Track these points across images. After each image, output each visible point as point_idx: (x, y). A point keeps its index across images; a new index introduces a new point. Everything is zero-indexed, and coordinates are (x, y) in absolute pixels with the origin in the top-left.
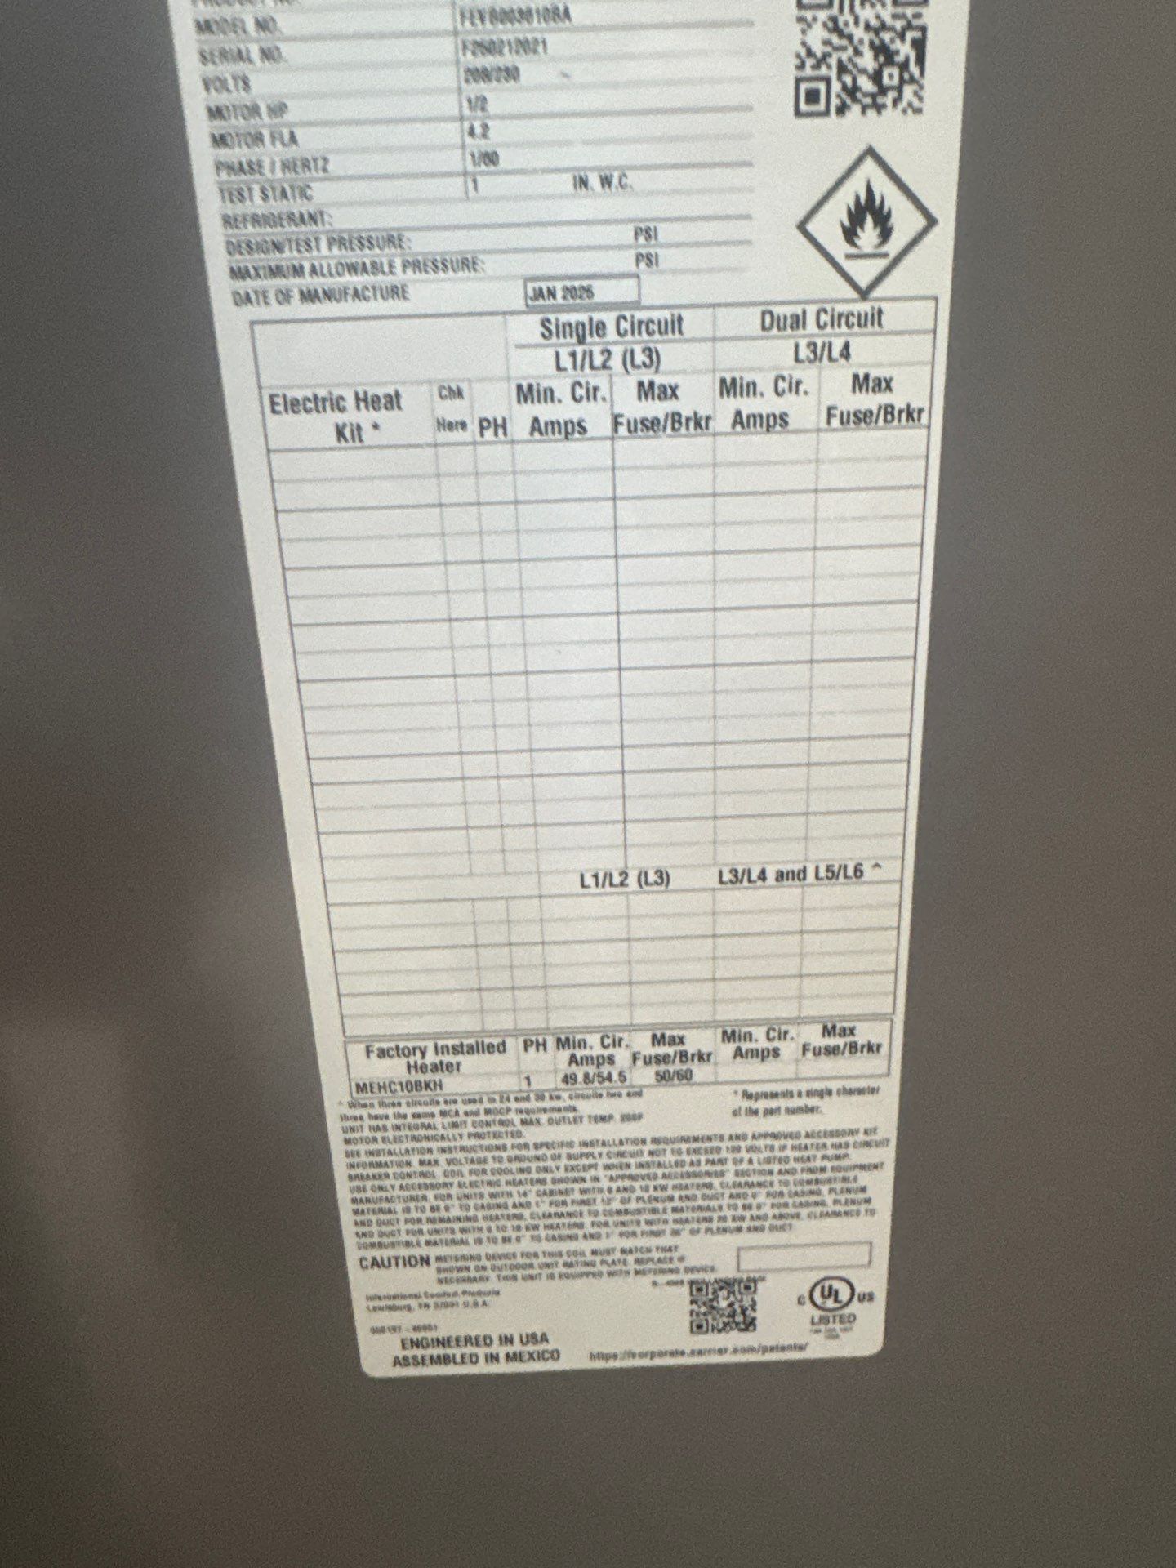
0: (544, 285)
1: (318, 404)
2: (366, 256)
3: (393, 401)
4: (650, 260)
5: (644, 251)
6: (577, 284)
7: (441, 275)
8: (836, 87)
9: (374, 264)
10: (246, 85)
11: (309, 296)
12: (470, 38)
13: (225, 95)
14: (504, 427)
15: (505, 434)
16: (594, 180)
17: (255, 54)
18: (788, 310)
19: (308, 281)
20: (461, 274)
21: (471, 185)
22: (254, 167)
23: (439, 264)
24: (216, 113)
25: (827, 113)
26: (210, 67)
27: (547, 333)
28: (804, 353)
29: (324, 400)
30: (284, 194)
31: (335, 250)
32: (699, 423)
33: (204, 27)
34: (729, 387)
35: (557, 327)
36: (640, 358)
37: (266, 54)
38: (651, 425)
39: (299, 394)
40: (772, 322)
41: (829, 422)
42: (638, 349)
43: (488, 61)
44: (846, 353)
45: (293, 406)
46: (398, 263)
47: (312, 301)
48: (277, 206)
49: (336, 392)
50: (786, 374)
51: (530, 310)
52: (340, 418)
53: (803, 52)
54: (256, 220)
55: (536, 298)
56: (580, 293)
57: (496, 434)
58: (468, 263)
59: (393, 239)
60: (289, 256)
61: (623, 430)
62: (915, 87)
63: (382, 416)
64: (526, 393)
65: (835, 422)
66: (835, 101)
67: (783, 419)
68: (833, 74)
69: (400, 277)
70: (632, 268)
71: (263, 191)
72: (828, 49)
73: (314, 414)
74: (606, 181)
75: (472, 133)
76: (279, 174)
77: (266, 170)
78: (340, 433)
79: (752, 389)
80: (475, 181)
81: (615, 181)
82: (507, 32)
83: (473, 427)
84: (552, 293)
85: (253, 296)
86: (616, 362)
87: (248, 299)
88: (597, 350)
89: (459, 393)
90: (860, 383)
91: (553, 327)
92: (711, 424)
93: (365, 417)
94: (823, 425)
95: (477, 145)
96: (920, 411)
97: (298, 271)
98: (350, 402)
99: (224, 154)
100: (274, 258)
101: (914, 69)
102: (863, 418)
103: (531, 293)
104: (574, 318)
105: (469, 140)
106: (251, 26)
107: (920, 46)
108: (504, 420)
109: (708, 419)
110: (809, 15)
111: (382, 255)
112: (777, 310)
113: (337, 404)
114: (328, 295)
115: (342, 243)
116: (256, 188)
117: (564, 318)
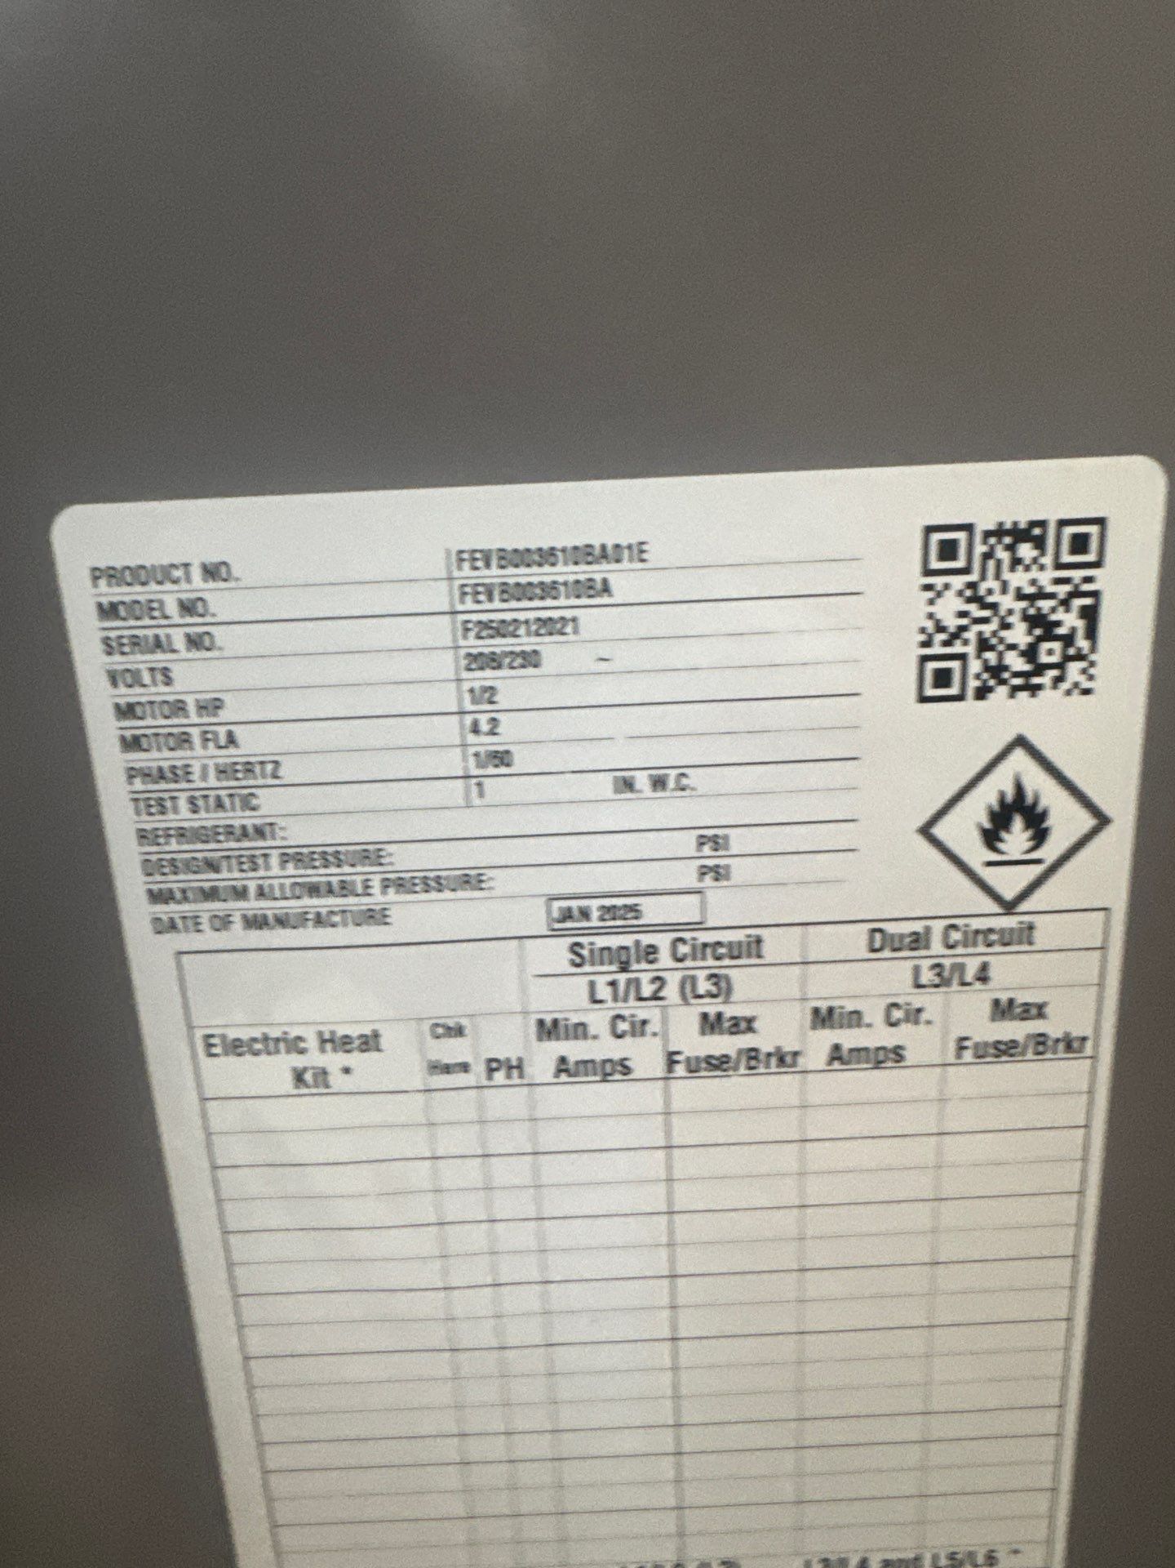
0: (574, 904)
1: (270, 1045)
2: (332, 875)
3: (370, 1043)
4: (718, 873)
5: (710, 862)
6: (619, 902)
7: (433, 895)
8: (975, 666)
9: (343, 885)
10: (168, 681)
11: (256, 922)
12: (474, 617)
13: (138, 690)
14: (519, 1067)
15: (521, 1076)
16: (642, 780)
17: (179, 642)
18: (907, 928)
19: (253, 905)
20: (460, 894)
21: (474, 790)
22: (180, 774)
23: (433, 883)
24: (126, 711)
25: (960, 698)
26: (117, 658)
27: (578, 960)
28: (927, 976)
29: (277, 1040)
30: (220, 805)
31: (291, 869)
32: (784, 1060)
33: (109, 611)
34: (823, 1018)
35: (592, 951)
36: (703, 986)
37: (194, 642)
38: (718, 1064)
39: (244, 1034)
40: (882, 942)
41: (959, 1056)
42: (701, 975)
43: (499, 645)
44: (983, 977)
45: (236, 1047)
46: (376, 882)
47: (261, 928)
48: (209, 819)
49: (294, 1032)
50: (900, 1000)
51: (555, 934)
52: (298, 1061)
53: (930, 625)
54: (182, 834)
55: (563, 920)
56: (622, 913)
57: (509, 1076)
58: (471, 880)
59: (370, 855)
60: (228, 876)
61: (680, 1070)
62: (1082, 664)
63: (354, 1059)
64: (549, 1030)
65: (968, 1056)
66: (973, 684)
67: (897, 1053)
68: (970, 650)
69: (377, 898)
70: (692, 881)
71: (192, 801)
72: (964, 621)
73: (263, 1058)
74: (659, 783)
75: (475, 730)
76: (212, 781)
77: (196, 776)
78: (299, 1077)
79: (855, 1019)
80: (479, 785)
81: (671, 784)
82: (528, 611)
83: (479, 1069)
84: (585, 914)
85: (180, 923)
86: (671, 992)
87: (173, 926)
88: (645, 978)
89: (459, 1031)
90: (1002, 1010)
91: (585, 952)
92: (801, 1060)
93: (333, 1061)
94: (951, 1059)
95: (485, 743)
96: (1084, 1039)
97: (241, 894)
98: (312, 1043)
99: (138, 759)
100: (207, 879)
101: (1083, 643)
102: (1005, 1050)
103: (556, 914)
104: (614, 941)
105: (471, 738)
106: (172, 608)
107: (1090, 615)
108: (520, 1060)
109: (796, 1054)
110: (938, 581)
111: (354, 874)
112: (891, 928)
113: (295, 1045)
114: (282, 922)
115: (298, 859)
116: (182, 799)
117: (601, 942)
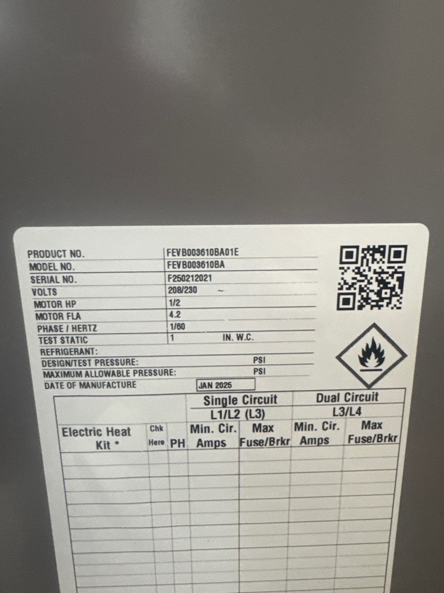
0: (206, 382)
1: (88, 432)
2: (115, 369)
3: (126, 432)
4: (261, 371)
5: (258, 367)
6: (223, 381)
7: (153, 377)
8: (358, 297)
9: (119, 372)
10: (55, 293)
11: (84, 385)
12: (173, 274)
13: (43, 296)
14: (183, 443)
15: (184, 446)
16: (234, 336)
17: (60, 279)
18: (331, 394)
19: (83, 379)
20: (163, 377)
21: (170, 338)
22: (58, 328)
23: (153, 372)
24: (38, 304)
25: (353, 309)
26: (36, 284)
27: (207, 403)
28: (338, 412)
29: (90, 431)
30: (73, 340)
31: (99, 365)
32: (284, 442)
33: (34, 267)
34: (299, 427)
35: (212, 400)
36: (254, 413)
37: (66, 280)
38: (259, 443)
39: (78, 428)
40: (321, 398)
41: (349, 442)
42: (253, 410)
43: (181, 284)
44: (359, 412)
45: (75, 433)
46: (131, 372)
47: (86, 388)
48: (67, 346)
49: (97, 428)
50: (328, 421)
51: (198, 393)
52: (99, 439)
53: (342, 282)
54: (57, 351)
55: (202, 387)
56: (225, 385)
57: (179, 446)
58: (167, 372)
59: (129, 361)
60: (74, 368)
61: (244, 445)
62: (398, 298)
63: (120, 438)
64: (195, 429)
65: (353, 442)
66: (357, 304)
67: (326, 441)
68: (357, 291)
69: (131, 377)
70: (252, 375)
71: (62, 339)
72: (355, 281)
73: (85, 437)
74: (240, 337)
75: (171, 315)
76: (70, 331)
77: (64, 329)
78: (98, 445)
79: (311, 427)
80: (172, 336)
81: (245, 337)
82: (192, 272)
83: (168, 443)
84: (210, 385)
85: (55, 385)
86: (242, 415)
87: (52, 386)
88: (232, 411)
89: (161, 429)
90: (366, 425)
91: (210, 400)
92: (289, 442)
93: (112, 439)
94: (347, 443)
95: (174, 320)
96: (396, 437)
97: (79, 374)
98: (104, 432)
99: (42, 322)
100: (67, 368)
101: (398, 291)
102: (367, 440)
103: (199, 385)
104: (221, 396)
105: (170, 318)
106: (58, 266)
107: (401, 280)
108: (184, 440)
109: (288, 440)
110: (346, 266)
111: (124, 368)
112: (325, 393)
113: (98, 433)
114: (94, 385)
115: (102, 362)
116: (59, 338)
117: (216, 396)
